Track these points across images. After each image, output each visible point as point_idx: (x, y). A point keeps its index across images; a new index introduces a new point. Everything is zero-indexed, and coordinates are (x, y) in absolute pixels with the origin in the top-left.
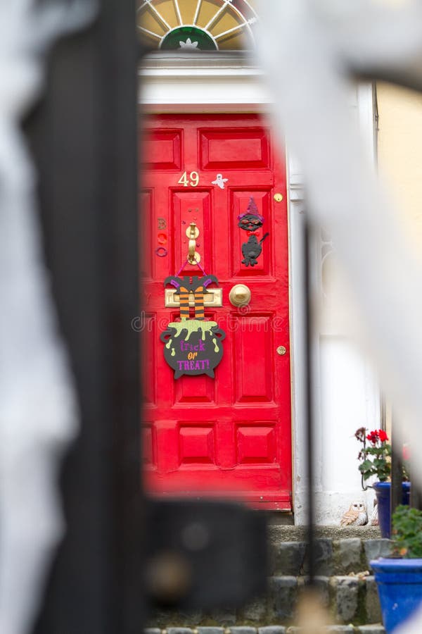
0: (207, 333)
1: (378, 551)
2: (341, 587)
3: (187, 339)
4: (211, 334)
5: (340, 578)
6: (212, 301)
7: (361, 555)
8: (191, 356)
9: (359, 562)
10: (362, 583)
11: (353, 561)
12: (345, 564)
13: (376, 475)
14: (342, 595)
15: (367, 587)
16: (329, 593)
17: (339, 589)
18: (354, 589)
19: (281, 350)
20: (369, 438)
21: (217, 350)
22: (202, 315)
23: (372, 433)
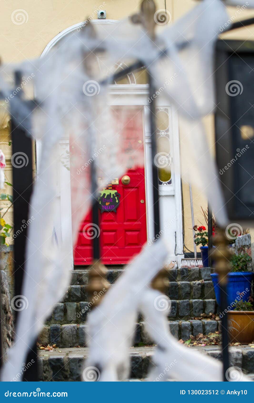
0: (113, 195)
1: (206, 272)
2: (195, 285)
3: (105, 197)
4: (115, 195)
5: (194, 282)
6: (115, 182)
7: (199, 274)
8: (107, 204)
9: (199, 276)
10: (203, 284)
11: (196, 276)
12: (193, 277)
13: (201, 244)
14: (195, 288)
15: (205, 285)
16: (190, 288)
17: (194, 286)
18: (200, 286)
19: (142, 201)
20: (198, 229)
21: (117, 201)
22: (111, 188)
23: (199, 227)
